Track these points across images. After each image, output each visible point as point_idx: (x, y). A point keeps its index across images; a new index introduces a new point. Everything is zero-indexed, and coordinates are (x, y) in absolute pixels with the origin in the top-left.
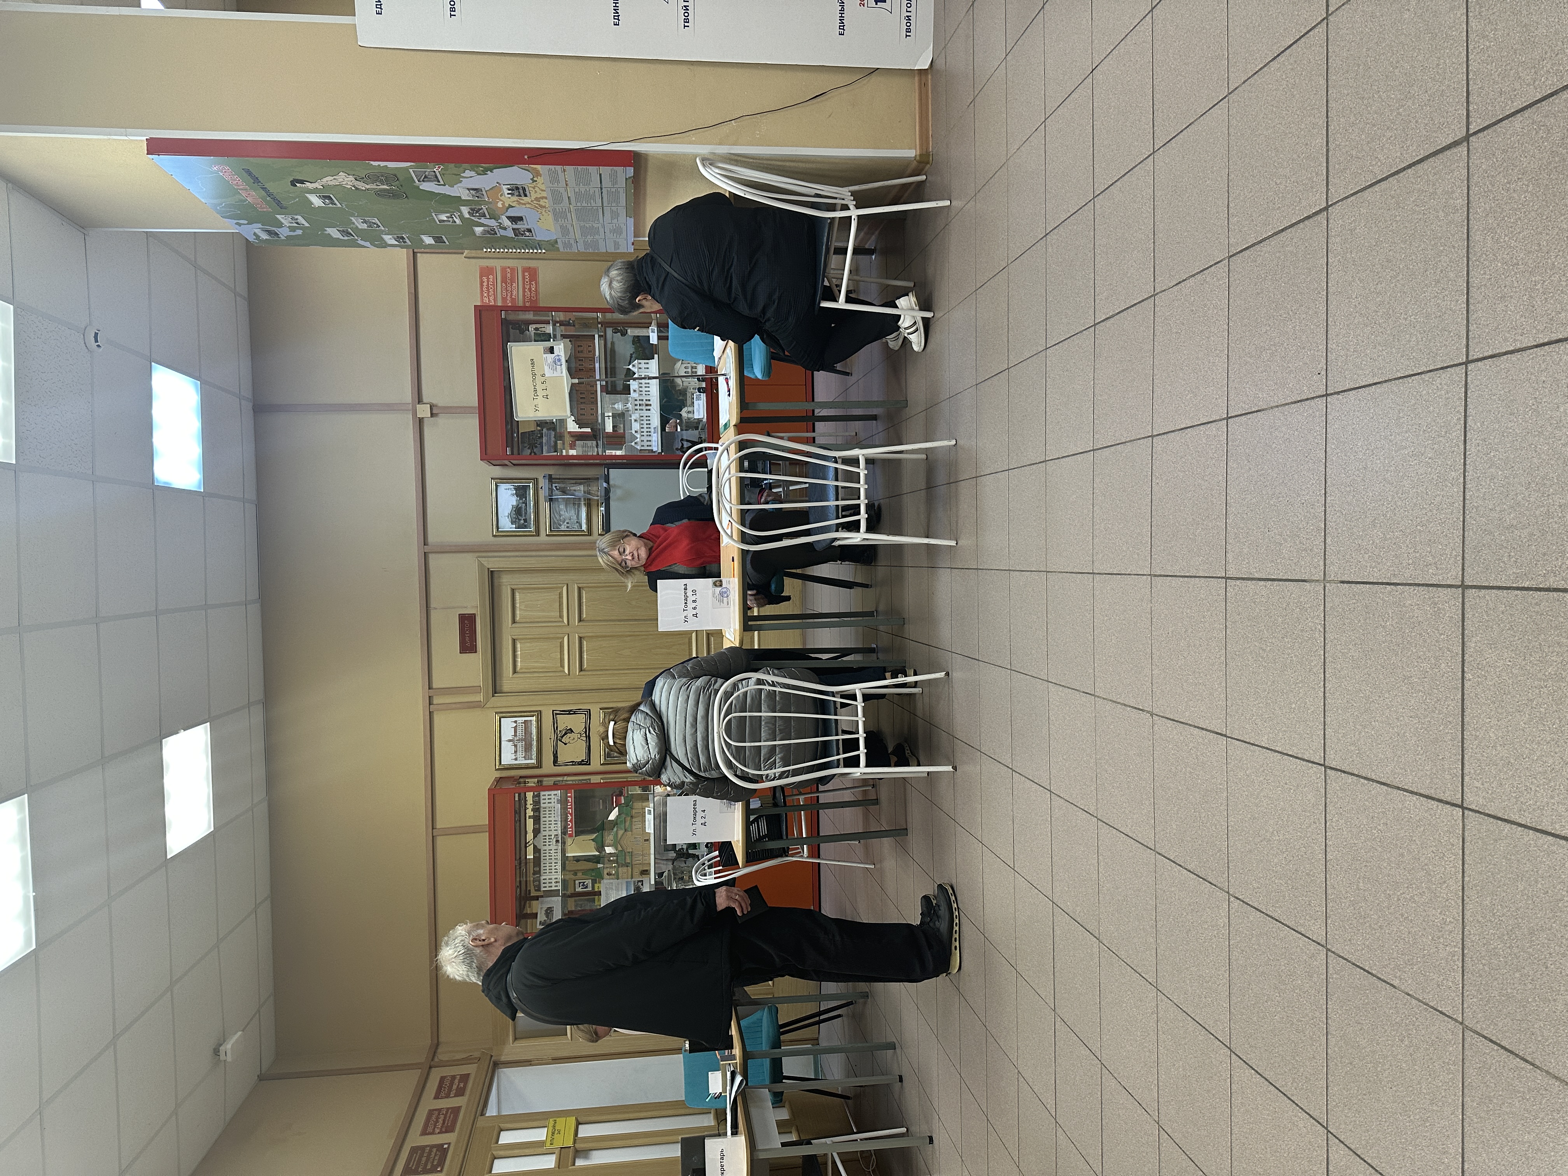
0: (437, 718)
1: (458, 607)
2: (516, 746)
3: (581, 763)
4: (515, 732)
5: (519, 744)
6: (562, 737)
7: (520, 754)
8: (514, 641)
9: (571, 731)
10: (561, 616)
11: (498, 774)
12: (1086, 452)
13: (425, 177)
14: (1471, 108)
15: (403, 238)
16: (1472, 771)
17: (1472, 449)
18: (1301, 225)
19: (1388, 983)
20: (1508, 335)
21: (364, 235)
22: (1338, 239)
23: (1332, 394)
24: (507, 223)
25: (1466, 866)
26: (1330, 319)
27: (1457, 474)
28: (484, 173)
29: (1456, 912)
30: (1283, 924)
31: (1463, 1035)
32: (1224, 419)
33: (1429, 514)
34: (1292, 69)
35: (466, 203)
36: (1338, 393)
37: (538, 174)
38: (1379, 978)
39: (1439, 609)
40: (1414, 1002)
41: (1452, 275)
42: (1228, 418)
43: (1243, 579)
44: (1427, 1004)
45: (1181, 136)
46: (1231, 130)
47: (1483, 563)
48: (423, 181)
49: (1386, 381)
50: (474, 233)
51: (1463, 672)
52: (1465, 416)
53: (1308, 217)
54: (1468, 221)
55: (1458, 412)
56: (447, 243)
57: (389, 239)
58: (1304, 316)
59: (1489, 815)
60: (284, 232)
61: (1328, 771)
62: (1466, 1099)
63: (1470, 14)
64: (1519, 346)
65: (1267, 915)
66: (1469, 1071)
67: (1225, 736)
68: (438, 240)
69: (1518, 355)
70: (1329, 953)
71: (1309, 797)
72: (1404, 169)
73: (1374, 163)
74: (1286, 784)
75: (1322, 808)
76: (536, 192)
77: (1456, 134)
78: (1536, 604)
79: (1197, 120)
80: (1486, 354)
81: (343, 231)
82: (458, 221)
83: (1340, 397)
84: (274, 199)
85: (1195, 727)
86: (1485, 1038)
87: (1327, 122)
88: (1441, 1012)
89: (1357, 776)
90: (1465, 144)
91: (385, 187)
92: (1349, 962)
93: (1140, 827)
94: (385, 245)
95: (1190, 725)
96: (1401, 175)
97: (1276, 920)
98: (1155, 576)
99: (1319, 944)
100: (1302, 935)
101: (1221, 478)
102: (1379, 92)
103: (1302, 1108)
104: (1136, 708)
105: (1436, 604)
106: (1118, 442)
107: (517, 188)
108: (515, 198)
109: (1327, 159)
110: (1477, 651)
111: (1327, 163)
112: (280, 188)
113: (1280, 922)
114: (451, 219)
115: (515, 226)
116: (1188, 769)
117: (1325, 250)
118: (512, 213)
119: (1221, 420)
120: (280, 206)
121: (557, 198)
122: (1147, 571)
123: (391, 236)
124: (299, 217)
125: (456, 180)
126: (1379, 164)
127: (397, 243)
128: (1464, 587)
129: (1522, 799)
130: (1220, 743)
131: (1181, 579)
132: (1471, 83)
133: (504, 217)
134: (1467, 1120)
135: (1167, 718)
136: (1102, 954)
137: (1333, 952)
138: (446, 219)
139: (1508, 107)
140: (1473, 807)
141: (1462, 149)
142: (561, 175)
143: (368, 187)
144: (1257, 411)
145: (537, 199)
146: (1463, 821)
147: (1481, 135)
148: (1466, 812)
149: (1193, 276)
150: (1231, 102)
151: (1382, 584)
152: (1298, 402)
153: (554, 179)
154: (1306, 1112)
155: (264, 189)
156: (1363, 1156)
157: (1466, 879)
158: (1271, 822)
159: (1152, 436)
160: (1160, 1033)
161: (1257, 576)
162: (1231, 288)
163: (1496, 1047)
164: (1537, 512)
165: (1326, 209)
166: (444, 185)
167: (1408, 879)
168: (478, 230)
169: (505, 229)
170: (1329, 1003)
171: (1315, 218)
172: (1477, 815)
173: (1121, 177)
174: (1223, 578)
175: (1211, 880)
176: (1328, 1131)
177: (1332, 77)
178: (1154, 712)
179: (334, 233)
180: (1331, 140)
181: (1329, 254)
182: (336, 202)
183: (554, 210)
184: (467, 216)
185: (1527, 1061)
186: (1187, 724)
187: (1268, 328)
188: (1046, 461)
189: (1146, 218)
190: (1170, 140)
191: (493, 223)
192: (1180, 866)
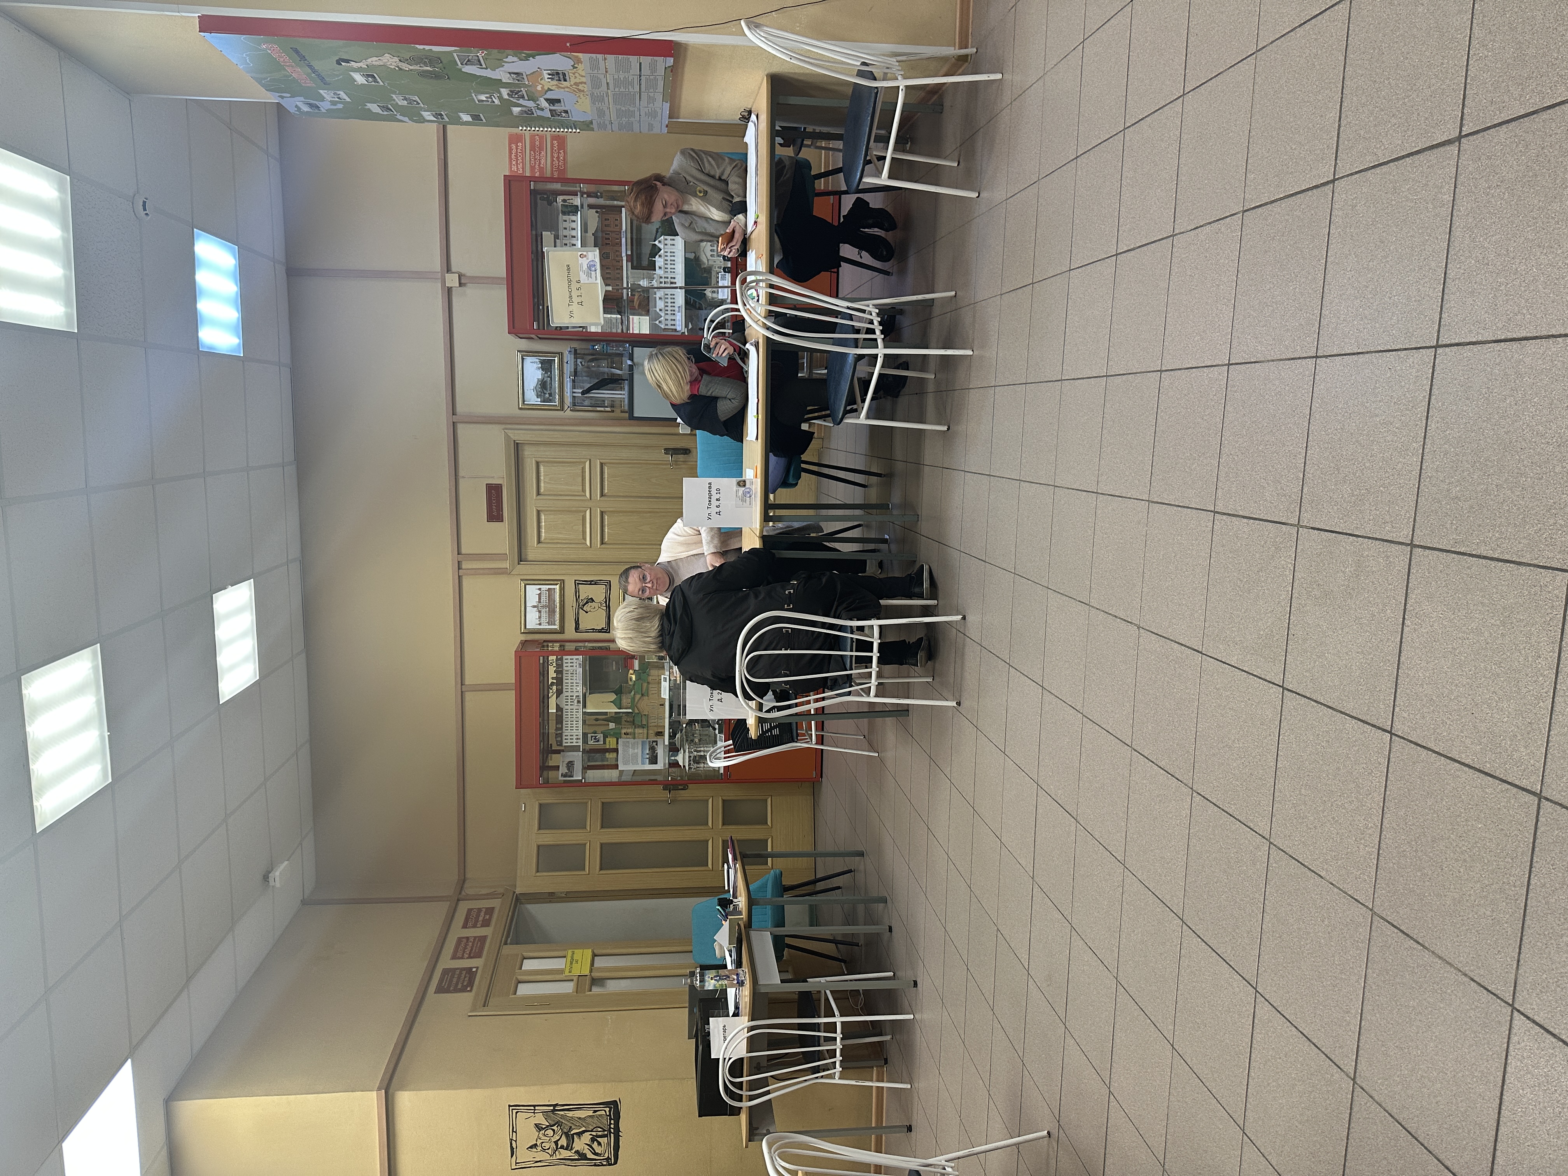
0: (466, 582)
1: (485, 477)
2: (540, 612)
3: (600, 631)
4: (540, 598)
5: (543, 611)
6: (584, 606)
7: (545, 619)
8: (538, 512)
9: (592, 600)
10: (584, 491)
11: (523, 638)
12: (1100, 377)
13: (469, 61)
14: (1465, 112)
15: (441, 115)
16: (1402, 704)
17: (1432, 426)
18: (1310, 193)
19: (1317, 874)
20: (1473, 328)
21: (403, 111)
22: (1340, 213)
23: (1321, 357)
24: (544, 104)
25: (1389, 782)
26: (1326, 287)
27: (1418, 446)
28: (526, 59)
29: (1377, 820)
30: (1235, 818)
31: (1372, 920)
32: (1226, 365)
33: (1391, 478)
34: (1316, 39)
35: (506, 85)
36: (1326, 357)
37: (579, 61)
38: (1309, 869)
39: (1390, 562)
40: (1336, 890)
41: (1433, 264)
42: (1229, 365)
43: (1229, 515)
44: (1346, 893)
45: (1210, 83)
46: (1256, 87)
47: (1430, 527)
48: (466, 64)
49: (1367, 352)
50: (511, 112)
51: (1404, 618)
52: (1430, 394)
53: (1316, 187)
54: (1452, 216)
55: (1425, 390)
56: (484, 121)
57: (427, 115)
58: (1304, 280)
59: (1411, 742)
60: (325, 106)
61: (1286, 692)
62: (1369, 971)
63: (1475, 21)
64: (1480, 339)
65: (1223, 810)
66: (1373, 949)
67: (1201, 653)
68: (476, 118)
69: (1479, 347)
70: (1271, 846)
71: (1267, 713)
72: (1403, 157)
73: (1378, 146)
74: (1249, 699)
75: (1277, 723)
76: (576, 77)
77: (1450, 134)
78: (1468, 568)
79: (1226, 70)
80: (1453, 341)
81: (383, 107)
82: (497, 102)
83: (1328, 360)
84: (319, 75)
85: (1176, 642)
86: (1389, 922)
87: (1342, 98)
88: (1356, 900)
89: (1309, 698)
90: (1457, 144)
91: (428, 68)
92: (1287, 854)
93: (1120, 725)
94: (424, 121)
95: (1172, 640)
96: (1401, 162)
97: (1231, 815)
98: (1153, 502)
99: (1264, 837)
100: (1251, 829)
101: (1218, 420)
102: (1389, 78)
103: (1237, 972)
104: (1125, 620)
105: (1388, 557)
106: (1130, 372)
107: (558, 74)
108: (555, 82)
109: (1338, 134)
110: (1416, 602)
111: (1338, 137)
112: (325, 66)
113: (1233, 817)
114: (490, 100)
115: (553, 108)
116: (1166, 679)
117: (1328, 221)
118: (549, 95)
119: (1223, 365)
120: (324, 82)
121: (595, 83)
122: (1145, 497)
123: (429, 113)
124: (341, 93)
125: (499, 64)
126: (1383, 148)
127: (435, 119)
128: (1412, 545)
129: (1438, 731)
130: (1196, 658)
131: (1175, 508)
132: (1468, 87)
133: (542, 99)
134: (1368, 987)
135: (1152, 632)
136: (1079, 833)
137: (1275, 845)
138: (485, 99)
139: (1496, 117)
140: (1400, 734)
141: (1454, 148)
142: (602, 63)
143: (411, 68)
144: (1255, 362)
145: (576, 84)
146: (1390, 745)
147: (1470, 138)
148: (1394, 737)
149: (1210, 223)
150: (1258, 59)
151: (1346, 534)
152: (1292, 359)
153: (594, 66)
154: (1240, 975)
155: (310, 66)
156: (1282, 1013)
157: (1388, 793)
158: (1233, 731)
159: (1161, 371)
160: (1124, 903)
161: (1241, 513)
162: (1243, 242)
163: (1396, 931)
164: (1479, 489)
165: (1333, 181)
166: (486, 68)
167: (1341, 789)
168: (516, 110)
169: (542, 110)
170: (1268, 887)
171: (1323, 188)
172: (1402, 740)
173: (1151, 114)
174: (1211, 511)
175: (1178, 777)
176: (1257, 991)
177: (1351, 56)
178: (1141, 625)
179: (374, 108)
180: (1343, 116)
181: (1332, 225)
182: (379, 80)
183: (592, 95)
184: (506, 97)
185: (1418, 943)
186: (1169, 639)
187: (1272, 286)
188: (1062, 380)
189: (1172, 158)
190: (1200, 86)
191: (531, 104)
192: (1153, 762)
